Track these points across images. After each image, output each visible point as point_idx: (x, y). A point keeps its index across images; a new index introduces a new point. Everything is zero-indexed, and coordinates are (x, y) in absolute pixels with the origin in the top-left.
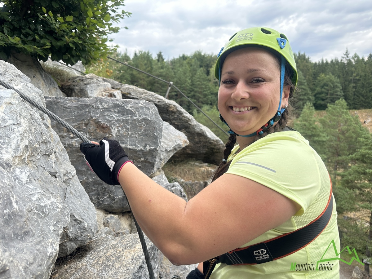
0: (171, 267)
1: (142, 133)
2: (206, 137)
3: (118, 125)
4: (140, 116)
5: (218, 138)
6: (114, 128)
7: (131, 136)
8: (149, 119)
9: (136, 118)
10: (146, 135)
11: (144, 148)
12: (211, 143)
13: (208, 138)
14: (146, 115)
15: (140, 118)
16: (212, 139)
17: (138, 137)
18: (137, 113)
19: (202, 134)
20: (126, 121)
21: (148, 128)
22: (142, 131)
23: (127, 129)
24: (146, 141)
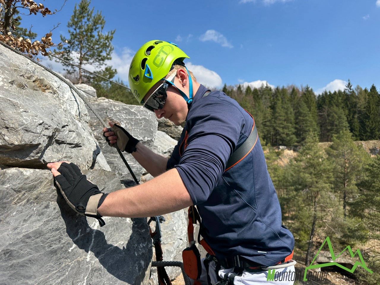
1: (142, 128)
3: (125, 122)
4: (141, 116)
6: (123, 123)
7: (134, 130)
8: (147, 118)
9: (138, 117)
10: (145, 130)
11: (144, 139)
14: (145, 116)
15: (141, 118)
17: (140, 131)
18: (139, 114)
20: (131, 120)
21: (146, 125)
22: (142, 127)
23: (132, 125)
24: (145, 134)
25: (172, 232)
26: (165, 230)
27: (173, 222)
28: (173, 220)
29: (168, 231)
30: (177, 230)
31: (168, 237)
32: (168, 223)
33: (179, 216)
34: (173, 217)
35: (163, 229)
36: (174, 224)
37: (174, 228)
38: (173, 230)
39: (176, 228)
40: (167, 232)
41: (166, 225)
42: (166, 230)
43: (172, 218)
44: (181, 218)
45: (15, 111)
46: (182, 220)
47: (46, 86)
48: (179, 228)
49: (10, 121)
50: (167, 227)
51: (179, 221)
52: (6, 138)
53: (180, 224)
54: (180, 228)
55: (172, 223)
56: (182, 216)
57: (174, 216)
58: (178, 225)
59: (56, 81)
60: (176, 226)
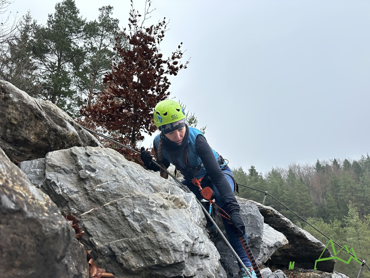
1: (249, 225)
2: (306, 239)
4: (246, 212)
5: (319, 241)
8: (253, 214)
9: (244, 214)
10: (252, 226)
11: (252, 236)
12: (312, 246)
13: (309, 240)
14: (251, 212)
15: (246, 214)
16: (313, 241)
18: (244, 210)
19: (302, 236)
21: (252, 221)
24: (252, 231)
45: (166, 233)
47: (181, 203)
49: (163, 242)
52: (161, 258)
59: (182, 193)
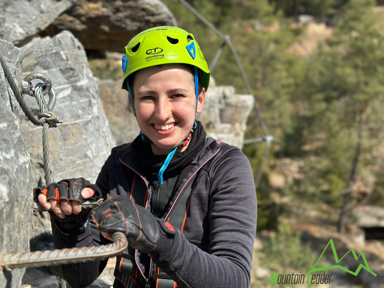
0: (62, 153)
25: (84, 160)
26: (68, 156)
27: (86, 140)
28: (84, 136)
29: (74, 158)
30: (95, 157)
31: (77, 171)
32: (74, 143)
33: (98, 130)
34: (84, 132)
35: (65, 156)
36: (89, 144)
37: (89, 153)
38: (86, 156)
39: (92, 153)
40: (73, 162)
41: (70, 147)
42: (71, 158)
43: (81, 134)
44: (102, 134)
46: (105, 137)
48: (99, 153)
50: (73, 151)
51: (98, 139)
53: (100, 145)
54: (101, 154)
55: (83, 142)
56: (104, 129)
57: (87, 130)
58: (97, 146)
60: (93, 149)
